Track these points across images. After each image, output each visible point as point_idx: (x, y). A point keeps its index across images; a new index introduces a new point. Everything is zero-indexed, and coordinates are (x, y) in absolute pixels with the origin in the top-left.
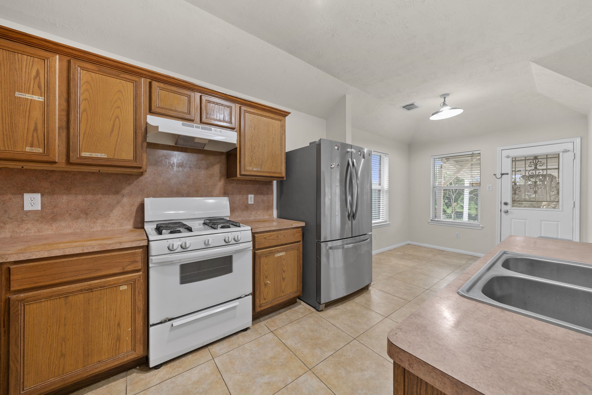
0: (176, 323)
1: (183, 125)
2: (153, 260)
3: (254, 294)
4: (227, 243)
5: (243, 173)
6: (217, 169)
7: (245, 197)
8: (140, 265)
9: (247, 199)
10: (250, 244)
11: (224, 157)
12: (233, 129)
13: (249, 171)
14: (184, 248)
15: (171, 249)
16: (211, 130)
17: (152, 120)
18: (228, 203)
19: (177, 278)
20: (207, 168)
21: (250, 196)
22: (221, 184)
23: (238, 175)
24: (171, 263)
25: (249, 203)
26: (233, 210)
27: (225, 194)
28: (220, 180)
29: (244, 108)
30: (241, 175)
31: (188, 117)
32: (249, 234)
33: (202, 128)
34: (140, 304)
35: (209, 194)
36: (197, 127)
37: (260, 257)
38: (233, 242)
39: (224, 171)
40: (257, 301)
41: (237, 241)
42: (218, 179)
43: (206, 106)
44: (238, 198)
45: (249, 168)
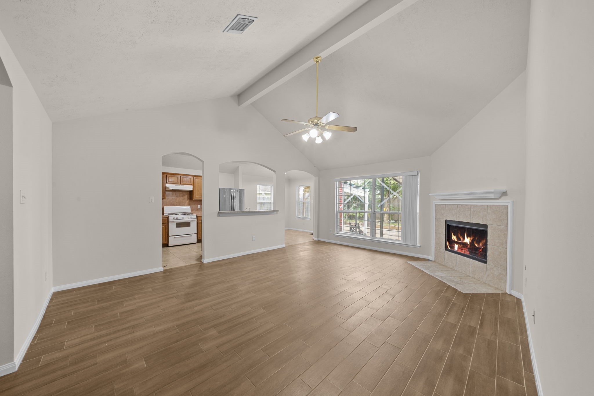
0: (175, 237)
1: (176, 185)
2: (170, 221)
3: (197, 234)
4: (189, 218)
5: (195, 198)
6: (186, 197)
7: (197, 206)
8: (167, 222)
9: (198, 207)
10: (196, 219)
11: (189, 192)
12: (191, 185)
13: (197, 197)
14: (177, 219)
15: (174, 219)
16: (184, 186)
17: (167, 185)
18: (190, 208)
19: (175, 226)
20: (183, 196)
21: (199, 205)
22: (188, 201)
23: (193, 199)
24: (174, 222)
25: (198, 208)
26: (192, 210)
27: (189, 205)
28: (187, 200)
29: (195, 178)
30: (194, 199)
31: (177, 183)
32: (196, 216)
33: (181, 186)
34: (167, 231)
35: (184, 205)
36: (180, 186)
37: (199, 223)
38: (190, 218)
39: (189, 197)
40: (198, 236)
41: (192, 218)
42: (186, 200)
43: (182, 179)
44: (194, 206)
45: (196, 197)
